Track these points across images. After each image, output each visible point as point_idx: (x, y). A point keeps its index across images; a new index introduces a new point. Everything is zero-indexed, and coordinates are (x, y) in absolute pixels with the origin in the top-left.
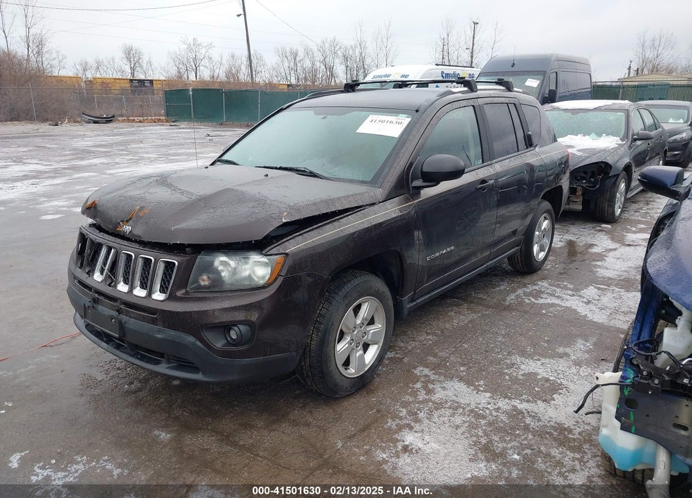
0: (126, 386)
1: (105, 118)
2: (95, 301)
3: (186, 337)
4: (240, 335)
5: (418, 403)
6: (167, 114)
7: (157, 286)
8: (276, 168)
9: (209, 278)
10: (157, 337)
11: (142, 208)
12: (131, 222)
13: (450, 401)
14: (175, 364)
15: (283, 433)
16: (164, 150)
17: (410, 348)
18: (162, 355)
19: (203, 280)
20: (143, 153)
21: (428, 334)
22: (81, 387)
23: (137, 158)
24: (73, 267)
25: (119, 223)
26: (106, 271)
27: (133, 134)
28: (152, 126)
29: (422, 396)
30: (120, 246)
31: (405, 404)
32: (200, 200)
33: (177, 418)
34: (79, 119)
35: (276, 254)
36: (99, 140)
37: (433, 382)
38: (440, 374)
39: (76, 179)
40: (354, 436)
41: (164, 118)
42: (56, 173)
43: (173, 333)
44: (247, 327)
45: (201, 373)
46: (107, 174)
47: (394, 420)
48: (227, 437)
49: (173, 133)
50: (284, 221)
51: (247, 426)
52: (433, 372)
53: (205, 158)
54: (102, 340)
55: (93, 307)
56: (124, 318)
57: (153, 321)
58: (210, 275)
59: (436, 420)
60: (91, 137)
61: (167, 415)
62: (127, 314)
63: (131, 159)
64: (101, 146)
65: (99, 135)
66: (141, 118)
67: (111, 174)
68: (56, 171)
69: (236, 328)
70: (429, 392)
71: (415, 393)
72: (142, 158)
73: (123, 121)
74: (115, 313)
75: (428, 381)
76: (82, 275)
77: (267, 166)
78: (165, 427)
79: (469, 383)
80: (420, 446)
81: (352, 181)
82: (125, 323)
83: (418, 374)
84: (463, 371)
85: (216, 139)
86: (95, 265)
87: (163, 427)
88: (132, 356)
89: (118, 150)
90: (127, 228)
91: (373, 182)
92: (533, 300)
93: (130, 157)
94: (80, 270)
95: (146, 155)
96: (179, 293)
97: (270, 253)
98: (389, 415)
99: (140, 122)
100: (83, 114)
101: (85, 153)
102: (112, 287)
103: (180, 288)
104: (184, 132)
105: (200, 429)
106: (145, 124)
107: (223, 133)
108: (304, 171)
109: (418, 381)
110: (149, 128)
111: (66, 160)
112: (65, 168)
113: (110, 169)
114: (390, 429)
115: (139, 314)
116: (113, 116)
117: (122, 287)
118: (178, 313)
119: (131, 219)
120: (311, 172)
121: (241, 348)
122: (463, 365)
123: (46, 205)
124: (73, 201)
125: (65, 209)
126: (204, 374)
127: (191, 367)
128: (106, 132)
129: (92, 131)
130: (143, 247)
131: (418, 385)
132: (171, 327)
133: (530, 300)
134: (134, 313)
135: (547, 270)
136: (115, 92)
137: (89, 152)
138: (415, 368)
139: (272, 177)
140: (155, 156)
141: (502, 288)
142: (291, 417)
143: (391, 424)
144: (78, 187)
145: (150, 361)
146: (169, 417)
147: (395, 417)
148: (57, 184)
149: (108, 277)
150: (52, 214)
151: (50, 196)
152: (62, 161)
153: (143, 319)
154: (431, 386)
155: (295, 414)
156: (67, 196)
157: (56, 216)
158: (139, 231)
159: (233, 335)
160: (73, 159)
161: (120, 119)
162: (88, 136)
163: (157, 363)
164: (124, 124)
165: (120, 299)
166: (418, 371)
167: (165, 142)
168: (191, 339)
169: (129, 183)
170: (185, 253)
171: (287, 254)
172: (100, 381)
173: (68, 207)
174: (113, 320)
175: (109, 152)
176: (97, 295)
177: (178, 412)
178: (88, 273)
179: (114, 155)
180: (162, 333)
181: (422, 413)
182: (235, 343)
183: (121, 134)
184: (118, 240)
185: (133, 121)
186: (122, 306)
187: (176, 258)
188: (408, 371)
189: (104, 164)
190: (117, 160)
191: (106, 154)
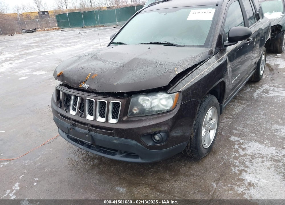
0: (91, 163)
1: (31, 30)
2: (74, 125)
3: (131, 141)
4: (162, 138)
5: (241, 156)
6: (59, 26)
7: (110, 115)
8: (148, 44)
9: (138, 109)
10: (115, 143)
11: (92, 74)
12: (87, 82)
13: (258, 154)
14: (124, 155)
15: (182, 181)
16: (63, 42)
17: (222, 127)
18: (116, 151)
19: (135, 110)
20: (54, 44)
21: (227, 118)
22: (69, 166)
23: (52, 46)
24: (55, 107)
25: (80, 83)
26: (77, 108)
27: (46, 36)
28: (53, 31)
29: (241, 153)
30: (84, 96)
31: (236, 158)
32: (123, 66)
33: (124, 179)
34: (20, 32)
35: (175, 93)
36: (33, 40)
37: (242, 144)
38: (244, 139)
39: (29, 59)
40: (219, 179)
41: (57, 27)
42: (19, 57)
43: (124, 140)
44: (165, 133)
45: (140, 158)
46: (42, 55)
47: (235, 168)
48: (155, 187)
49: (64, 34)
50: (177, 73)
51: (162, 180)
52: (240, 138)
53: (82, 43)
54: (78, 143)
55: (73, 128)
56: (93, 133)
57: (111, 134)
58: (138, 107)
59: (256, 165)
60: (28, 39)
61: (118, 177)
62: (95, 131)
63: (50, 47)
64: (34, 43)
65: (31, 38)
66: (47, 29)
67: (43, 55)
68: (18, 56)
69: (159, 135)
70: (244, 149)
71: (237, 151)
72: (55, 46)
73: (40, 31)
74: (87, 131)
75: (240, 144)
76: (62, 111)
77: (142, 43)
78: (120, 184)
79: (261, 142)
80: (257, 181)
81: (193, 46)
82: (94, 136)
83: (233, 140)
84: (254, 136)
85: (83, 34)
86: (69, 106)
87: (119, 184)
88: (99, 151)
89: (43, 44)
90: (86, 86)
91: (206, 45)
92: (267, 95)
93: (49, 47)
94: (60, 109)
95: (55, 45)
96: (125, 119)
97: (171, 92)
98: (231, 165)
99: (47, 30)
100: (22, 29)
101: (28, 47)
102: (83, 117)
103: (124, 116)
104: (69, 33)
105: (139, 184)
106: (50, 31)
107: (85, 31)
108: (165, 43)
109: (235, 144)
110: (52, 32)
111: (21, 51)
112: (22, 55)
113: (42, 53)
114: (235, 173)
115: (102, 131)
116: (35, 29)
117: (90, 118)
118: (126, 130)
119: (87, 80)
120: (170, 44)
121: (161, 144)
122: (253, 133)
123: (20, 72)
124: (31, 70)
125: (28, 74)
126: (142, 158)
127: (135, 155)
128: (34, 36)
129: (28, 36)
130: (98, 95)
131: (236, 147)
132: (122, 137)
133: (265, 95)
134: (99, 131)
135: (264, 79)
136: (32, 18)
137: (30, 46)
138: (230, 137)
139: (153, 49)
140: (60, 45)
141: (248, 90)
142: (181, 171)
143: (235, 170)
144: (31, 63)
145: (109, 153)
146: (120, 178)
147: (234, 166)
148: (21, 63)
149: (78, 113)
150: (24, 77)
151: (20, 68)
152: (19, 51)
153: (105, 133)
154: (243, 146)
155: (183, 170)
156: (27, 67)
157: (26, 78)
158: (94, 87)
159: (157, 137)
160: (24, 50)
161: (38, 30)
162: (27, 39)
163: (114, 154)
164: (40, 32)
165: (89, 124)
166: (232, 138)
167: (61, 38)
168: (134, 142)
169: (75, 60)
170: (124, 97)
171: (180, 92)
172: (77, 162)
173: (29, 72)
174: (87, 135)
175: (39, 45)
176: (74, 122)
177: (124, 175)
178: (66, 110)
179: (42, 46)
180: (116, 140)
181: (247, 162)
182: (159, 142)
183: (41, 37)
184: (82, 93)
185: (44, 30)
186: (91, 128)
187: (120, 100)
188: (228, 139)
189: (39, 51)
190: (44, 48)
191: (38, 46)
